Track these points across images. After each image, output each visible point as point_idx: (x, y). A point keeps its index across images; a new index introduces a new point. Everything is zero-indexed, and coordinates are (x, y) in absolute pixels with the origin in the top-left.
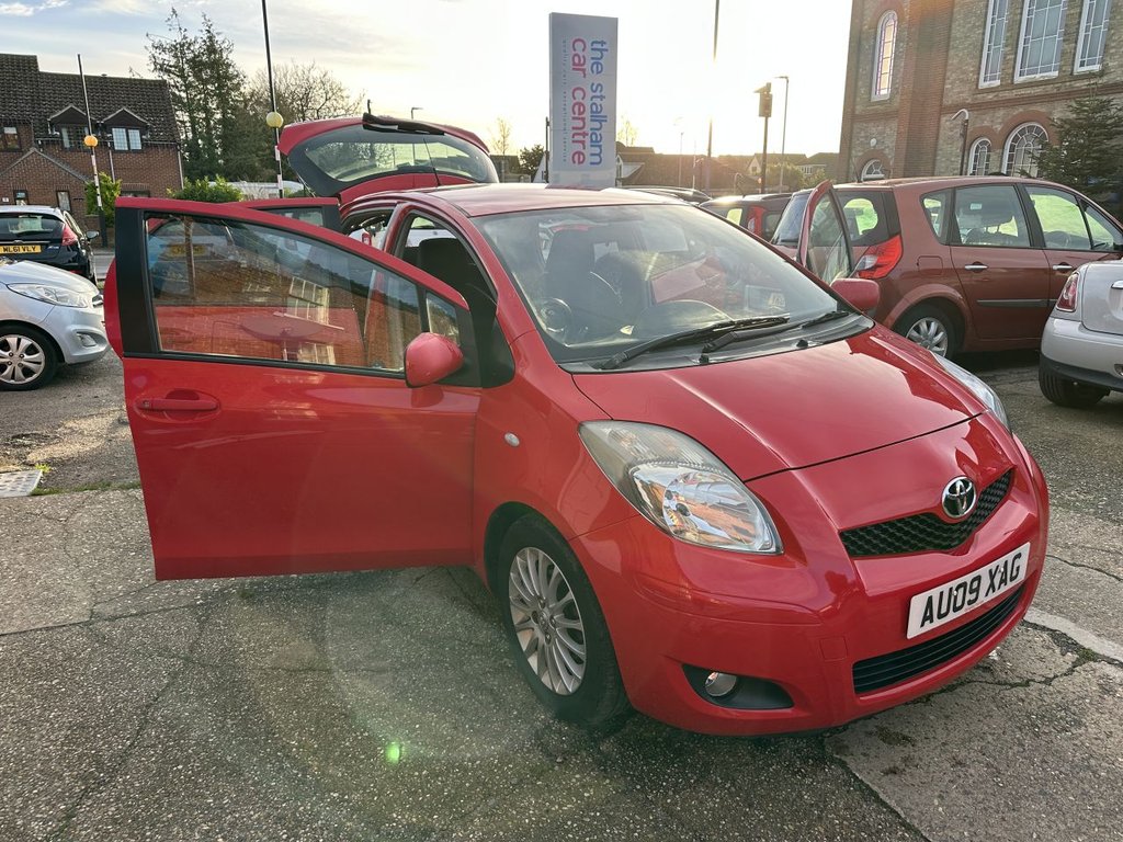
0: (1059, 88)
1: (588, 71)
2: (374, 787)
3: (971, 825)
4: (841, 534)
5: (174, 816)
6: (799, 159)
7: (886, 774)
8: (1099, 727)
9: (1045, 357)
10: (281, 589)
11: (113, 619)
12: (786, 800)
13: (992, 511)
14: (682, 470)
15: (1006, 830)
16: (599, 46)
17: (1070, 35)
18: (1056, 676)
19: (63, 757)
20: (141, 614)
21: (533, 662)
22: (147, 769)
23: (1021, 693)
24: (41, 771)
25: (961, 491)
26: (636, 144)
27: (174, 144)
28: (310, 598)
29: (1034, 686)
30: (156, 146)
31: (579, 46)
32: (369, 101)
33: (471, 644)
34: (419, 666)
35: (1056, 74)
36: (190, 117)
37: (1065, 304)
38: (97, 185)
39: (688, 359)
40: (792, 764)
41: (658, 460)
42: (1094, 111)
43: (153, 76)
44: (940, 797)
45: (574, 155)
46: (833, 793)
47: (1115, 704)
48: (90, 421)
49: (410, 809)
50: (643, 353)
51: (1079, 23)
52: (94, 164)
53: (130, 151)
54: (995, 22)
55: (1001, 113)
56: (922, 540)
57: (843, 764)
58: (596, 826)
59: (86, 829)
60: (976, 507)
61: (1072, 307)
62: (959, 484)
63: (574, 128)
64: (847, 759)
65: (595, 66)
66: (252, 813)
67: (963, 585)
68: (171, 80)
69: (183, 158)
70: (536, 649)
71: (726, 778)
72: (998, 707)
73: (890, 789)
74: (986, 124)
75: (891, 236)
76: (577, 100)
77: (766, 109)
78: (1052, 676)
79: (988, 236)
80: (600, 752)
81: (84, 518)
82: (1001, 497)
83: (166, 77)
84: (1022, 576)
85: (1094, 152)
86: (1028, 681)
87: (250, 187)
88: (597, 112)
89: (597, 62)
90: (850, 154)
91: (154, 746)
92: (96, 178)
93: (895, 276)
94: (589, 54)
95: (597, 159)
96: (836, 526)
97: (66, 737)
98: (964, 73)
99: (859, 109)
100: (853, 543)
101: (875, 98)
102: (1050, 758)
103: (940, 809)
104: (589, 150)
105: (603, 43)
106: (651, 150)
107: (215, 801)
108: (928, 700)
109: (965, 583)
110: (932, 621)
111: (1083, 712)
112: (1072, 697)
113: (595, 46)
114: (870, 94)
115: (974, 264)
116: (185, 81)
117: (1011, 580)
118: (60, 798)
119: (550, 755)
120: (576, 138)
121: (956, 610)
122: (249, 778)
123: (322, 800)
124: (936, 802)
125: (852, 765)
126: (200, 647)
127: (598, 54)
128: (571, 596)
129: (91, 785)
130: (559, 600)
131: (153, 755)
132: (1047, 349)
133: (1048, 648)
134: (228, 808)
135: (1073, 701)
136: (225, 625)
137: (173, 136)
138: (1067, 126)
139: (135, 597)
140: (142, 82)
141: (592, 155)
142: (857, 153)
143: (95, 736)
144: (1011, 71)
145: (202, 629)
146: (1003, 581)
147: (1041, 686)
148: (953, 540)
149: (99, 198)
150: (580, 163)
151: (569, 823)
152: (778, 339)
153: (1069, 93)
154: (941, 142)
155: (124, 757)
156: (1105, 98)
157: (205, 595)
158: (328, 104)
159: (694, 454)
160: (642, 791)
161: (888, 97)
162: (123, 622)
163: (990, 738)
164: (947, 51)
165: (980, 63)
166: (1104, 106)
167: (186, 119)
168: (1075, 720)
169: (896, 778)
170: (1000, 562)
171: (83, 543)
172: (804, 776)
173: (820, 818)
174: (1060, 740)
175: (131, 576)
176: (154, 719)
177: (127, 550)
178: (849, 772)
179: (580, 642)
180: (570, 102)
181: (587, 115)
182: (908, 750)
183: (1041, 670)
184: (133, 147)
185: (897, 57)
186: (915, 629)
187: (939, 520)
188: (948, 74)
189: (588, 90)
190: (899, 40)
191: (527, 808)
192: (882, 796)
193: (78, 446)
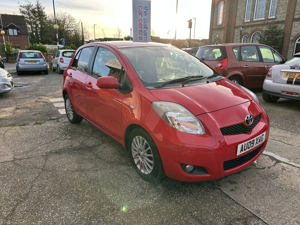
0: (265, 22)
1: (143, 15)
2: (98, 199)
3: (253, 202)
4: (220, 129)
5: (43, 209)
6: (198, 41)
7: (231, 191)
8: (282, 178)
9: (264, 90)
10: (67, 151)
11: (20, 159)
12: (206, 198)
13: (256, 124)
14: (179, 113)
15: (261, 203)
16: (146, 8)
17: (267, 8)
18: (271, 166)
19: (10, 195)
20: (28, 158)
21: (139, 167)
22: (34, 197)
23: (263, 170)
24: (4, 199)
25: (250, 118)
26: (155, 36)
27: (26, 34)
28: (75, 153)
29: (266, 169)
30: (21, 34)
31: (140, 8)
32: (82, 23)
33: (121, 163)
34: (107, 169)
35: (264, 18)
36: (31, 26)
37: (269, 76)
38: (5, 45)
39: (179, 86)
40: (207, 189)
41: (173, 111)
42: (273, 28)
43: (20, 14)
44: (245, 196)
45: (139, 38)
46: (218, 196)
47: (286, 172)
48: (8, 108)
49: (108, 205)
50: (167, 84)
51: (270, 5)
52: (4, 39)
53: (14, 35)
54: (249, 4)
55: (250, 28)
56: (240, 131)
57: (220, 189)
58: (158, 206)
59: (19, 213)
60: (253, 123)
61: (271, 77)
62: (249, 116)
63: (139, 30)
64: (221, 188)
65: (145, 14)
66: (65, 207)
67: (250, 142)
68: (25, 16)
69: (29, 38)
70: (139, 163)
71: (190, 193)
72: (257, 174)
73: (232, 194)
74: (246, 31)
75: (225, 58)
76: (140, 23)
77: (190, 26)
78: (270, 166)
79: (249, 59)
80: (157, 188)
81: (9, 134)
82: (258, 120)
83: (24, 15)
84: (264, 140)
85: (274, 39)
86: (264, 168)
87: (49, 46)
88: (145, 26)
89: (145, 12)
90: (211, 39)
91: (36, 191)
92: (5, 43)
93: (226, 69)
94: (143, 10)
95: (146, 39)
96: (219, 127)
97: (10, 190)
98: (241, 18)
99: (214, 27)
100: (223, 131)
101: (218, 24)
102: (271, 186)
103: (245, 199)
104: (143, 36)
105: (147, 7)
106: (159, 37)
107: (54, 205)
108: (240, 173)
109: (251, 141)
110: (243, 151)
111: (278, 175)
112: (275, 171)
113: (145, 8)
114: (217, 23)
115: (246, 66)
116: (29, 16)
117: (261, 141)
118: (10, 205)
119: (144, 190)
120: (140, 33)
121: (248, 148)
122: (63, 199)
123: (84, 203)
124: (244, 197)
125: (222, 189)
126: (46, 166)
127: (146, 10)
128: (149, 148)
129: (19, 202)
130: (146, 150)
131: (36, 194)
132: (264, 87)
133: (269, 160)
134: (58, 206)
135: (275, 172)
136: (52, 160)
137: (26, 31)
138: (267, 32)
139: (26, 154)
140: (17, 16)
141: (144, 38)
142: (213, 38)
143: (18, 189)
144: (252, 17)
145: (46, 162)
146: (259, 141)
147: (267, 169)
148: (247, 131)
149: (5, 48)
150: (141, 40)
151: (151, 206)
152: (201, 81)
153: (267, 24)
154: (235, 36)
155: (27, 194)
156: (276, 25)
157: (46, 153)
158: (70, 23)
159: (182, 109)
160: (169, 197)
161: (221, 24)
162: (23, 160)
163: (256, 182)
164: (236, 12)
165: (245, 15)
166: (276, 27)
167: (30, 27)
168: (276, 177)
169: (233, 192)
170: (259, 136)
171: (10, 140)
172: (210, 192)
173: (215, 202)
174: (273, 182)
175: (24, 148)
176: (35, 185)
177: (22, 142)
178: (222, 191)
179: (152, 160)
180: (138, 23)
181: (143, 27)
182: (236, 185)
183: (267, 165)
184: (15, 34)
185: (223, 14)
186: (239, 153)
187: (244, 126)
188: (237, 18)
189: (143, 20)
190: (224, 9)
191: (139, 203)
192: (230, 196)
193: (5, 115)
